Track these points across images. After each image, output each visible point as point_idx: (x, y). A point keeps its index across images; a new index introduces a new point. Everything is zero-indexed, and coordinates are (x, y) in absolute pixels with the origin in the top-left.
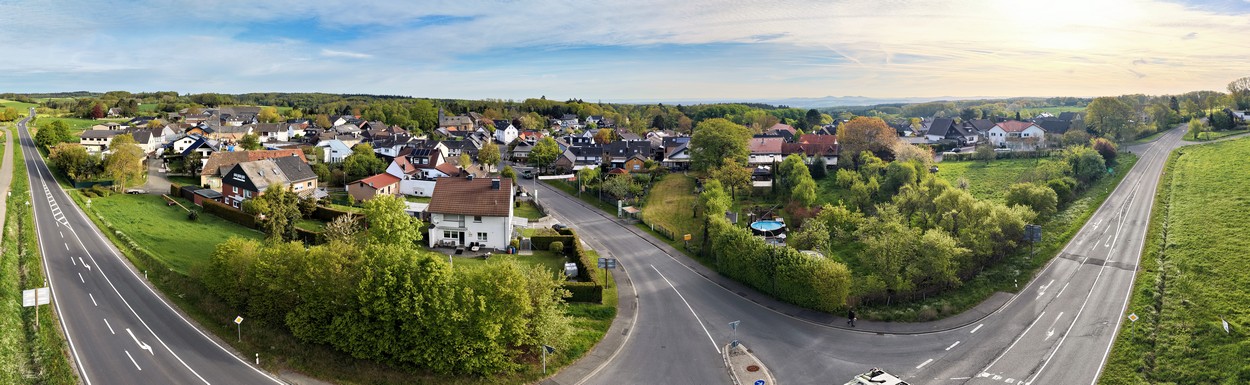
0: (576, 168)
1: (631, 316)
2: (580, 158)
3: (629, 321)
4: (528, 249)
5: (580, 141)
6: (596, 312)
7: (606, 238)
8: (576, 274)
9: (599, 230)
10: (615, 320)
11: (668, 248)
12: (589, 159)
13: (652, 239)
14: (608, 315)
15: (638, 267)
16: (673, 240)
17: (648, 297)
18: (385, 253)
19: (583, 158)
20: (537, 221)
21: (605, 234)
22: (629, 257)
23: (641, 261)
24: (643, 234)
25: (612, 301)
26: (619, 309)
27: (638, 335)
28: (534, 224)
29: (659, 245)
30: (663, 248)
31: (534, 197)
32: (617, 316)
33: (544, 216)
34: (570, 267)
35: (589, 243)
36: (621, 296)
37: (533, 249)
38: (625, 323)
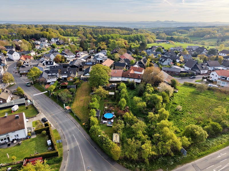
0: (48, 81)
1: (66, 160)
2: (49, 74)
3: (65, 162)
4: (34, 134)
5: (49, 63)
6: (57, 161)
7: (61, 122)
8: (51, 144)
9: (58, 117)
10: (62, 163)
11: (79, 125)
12: (53, 74)
13: (75, 121)
14: (60, 161)
15: (69, 136)
16: (80, 121)
17: (71, 150)
19: (51, 74)
20: (36, 117)
21: (61, 120)
22: (67, 131)
23: (70, 133)
24: (72, 118)
25: (62, 155)
26: (63, 158)
27: (68, 167)
28: (35, 118)
29: (76, 124)
30: (77, 125)
31: (33, 102)
32: (63, 160)
33: (38, 113)
34: (49, 142)
35: (55, 125)
36: (64, 151)
37: (36, 134)
38: (65, 163)
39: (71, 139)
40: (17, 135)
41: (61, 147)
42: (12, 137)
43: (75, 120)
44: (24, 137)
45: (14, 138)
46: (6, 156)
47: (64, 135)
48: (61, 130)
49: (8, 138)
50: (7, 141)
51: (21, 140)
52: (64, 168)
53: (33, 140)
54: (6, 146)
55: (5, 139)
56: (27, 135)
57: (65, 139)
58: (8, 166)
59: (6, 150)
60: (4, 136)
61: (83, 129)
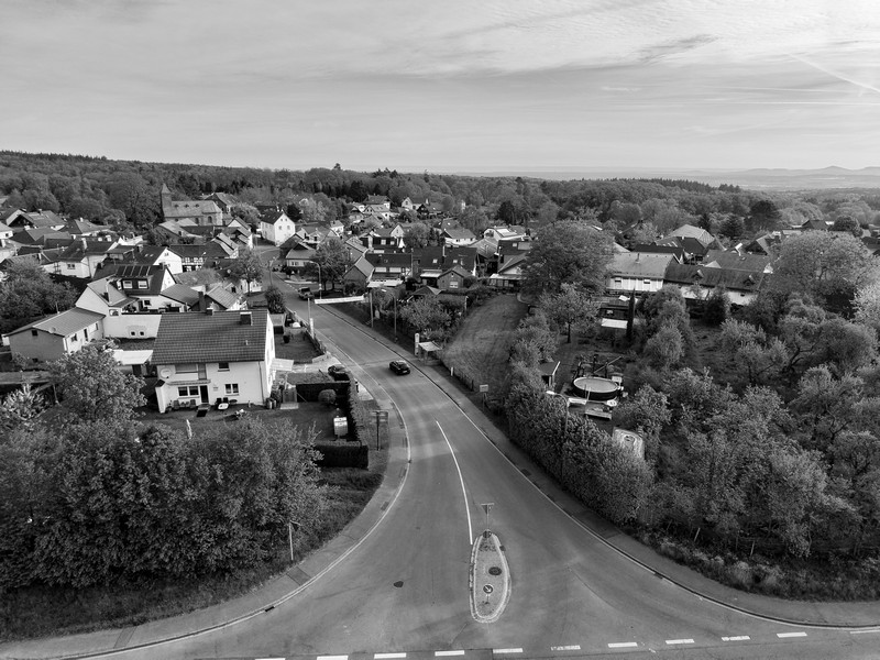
1: (396, 487)
3: (392, 493)
4: (293, 400)
6: (358, 480)
8: (345, 433)
11: (463, 400)
13: (448, 387)
14: (371, 483)
15: (422, 424)
16: (472, 390)
17: (421, 464)
18: (93, 433)
20: (308, 363)
22: (414, 410)
23: (426, 416)
25: (380, 468)
26: (385, 477)
27: (397, 510)
29: (453, 396)
30: (457, 400)
32: (382, 486)
34: (340, 423)
35: (371, 390)
36: (391, 460)
37: (299, 400)
38: (388, 495)
39: (425, 433)
40: (235, 386)
41: (382, 448)
42: (216, 389)
43: (449, 384)
44: (258, 401)
45: (222, 393)
47: (399, 418)
48: (393, 404)
49: (204, 389)
50: (199, 401)
52: (384, 509)
53: (286, 413)
55: (194, 392)
56: (267, 396)
57: (402, 426)
60: (193, 378)
61: (478, 411)
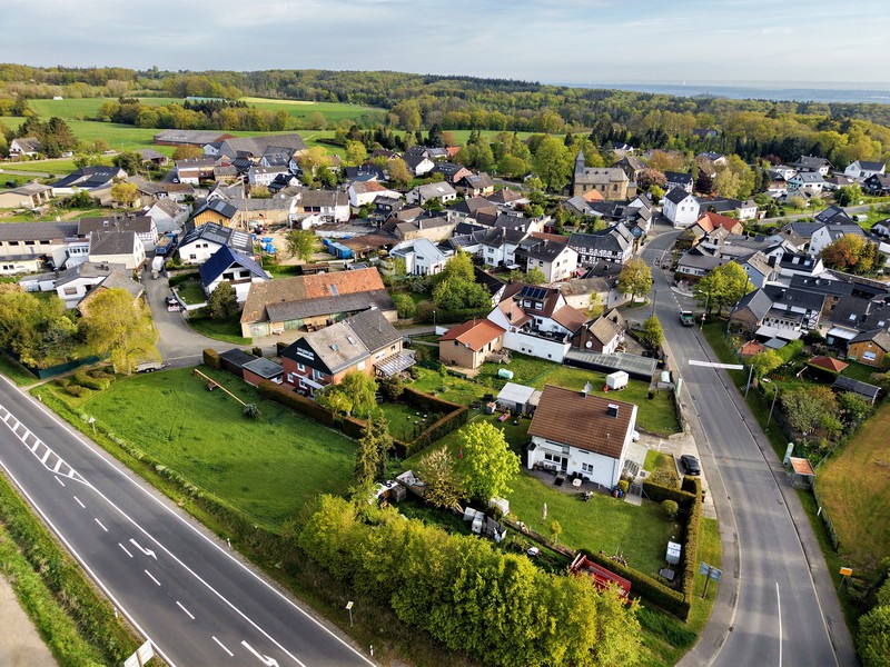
0: (763, 330)
1: (708, 657)
2: (778, 306)
4: (638, 495)
5: (796, 260)
6: (673, 634)
7: (746, 506)
8: (676, 562)
9: (742, 480)
10: (689, 654)
11: (819, 563)
13: (807, 533)
14: (683, 641)
15: (759, 581)
16: (835, 550)
17: (742, 637)
19: (785, 307)
20: (666, 438)
21: (750, 498)
22: (757, 554)
23: (768, 569)
24: (801, 517)
25: (699, 625)
26: (700, 639)
28: (662, 441)
29: (809, 549)
30: (812, 560)
31: (676, 386)
32: (694, 649)
33: (679, 429)
34: (673, 550)
35: (718, 504)
36: (712, 619)
37: (643, 496)
38: (697, 664)
39: (759, 595)
40: (591, 467)
41: (707, 597)
42: (574, 463)
43: (810, 530)
44: (608, 485)
45: (579, 469)
46: (539, 508)
47: (737, 560)
48: (735, 536)
49: (565, 462)
50: (559, 468)
51: (595, 486)
53: (628, 508)
54: (551, 480)
55: (557, 459)
56: (615, 483)
57: (736, 575)
58: (535, 540)
59: (546, 493)
60: (557, 450)
61: (831, 588)
